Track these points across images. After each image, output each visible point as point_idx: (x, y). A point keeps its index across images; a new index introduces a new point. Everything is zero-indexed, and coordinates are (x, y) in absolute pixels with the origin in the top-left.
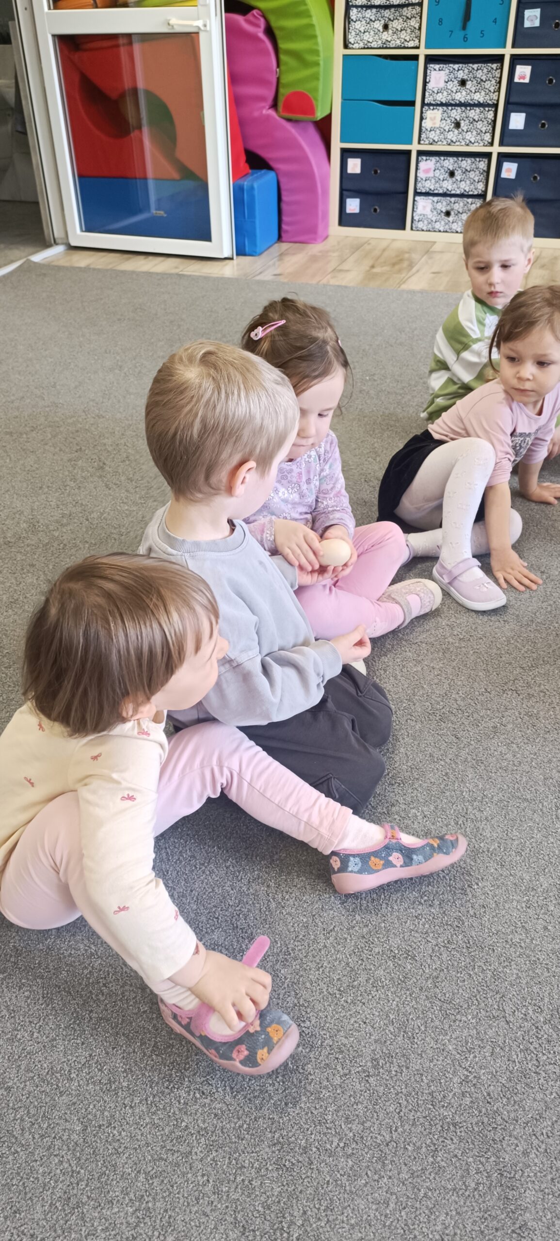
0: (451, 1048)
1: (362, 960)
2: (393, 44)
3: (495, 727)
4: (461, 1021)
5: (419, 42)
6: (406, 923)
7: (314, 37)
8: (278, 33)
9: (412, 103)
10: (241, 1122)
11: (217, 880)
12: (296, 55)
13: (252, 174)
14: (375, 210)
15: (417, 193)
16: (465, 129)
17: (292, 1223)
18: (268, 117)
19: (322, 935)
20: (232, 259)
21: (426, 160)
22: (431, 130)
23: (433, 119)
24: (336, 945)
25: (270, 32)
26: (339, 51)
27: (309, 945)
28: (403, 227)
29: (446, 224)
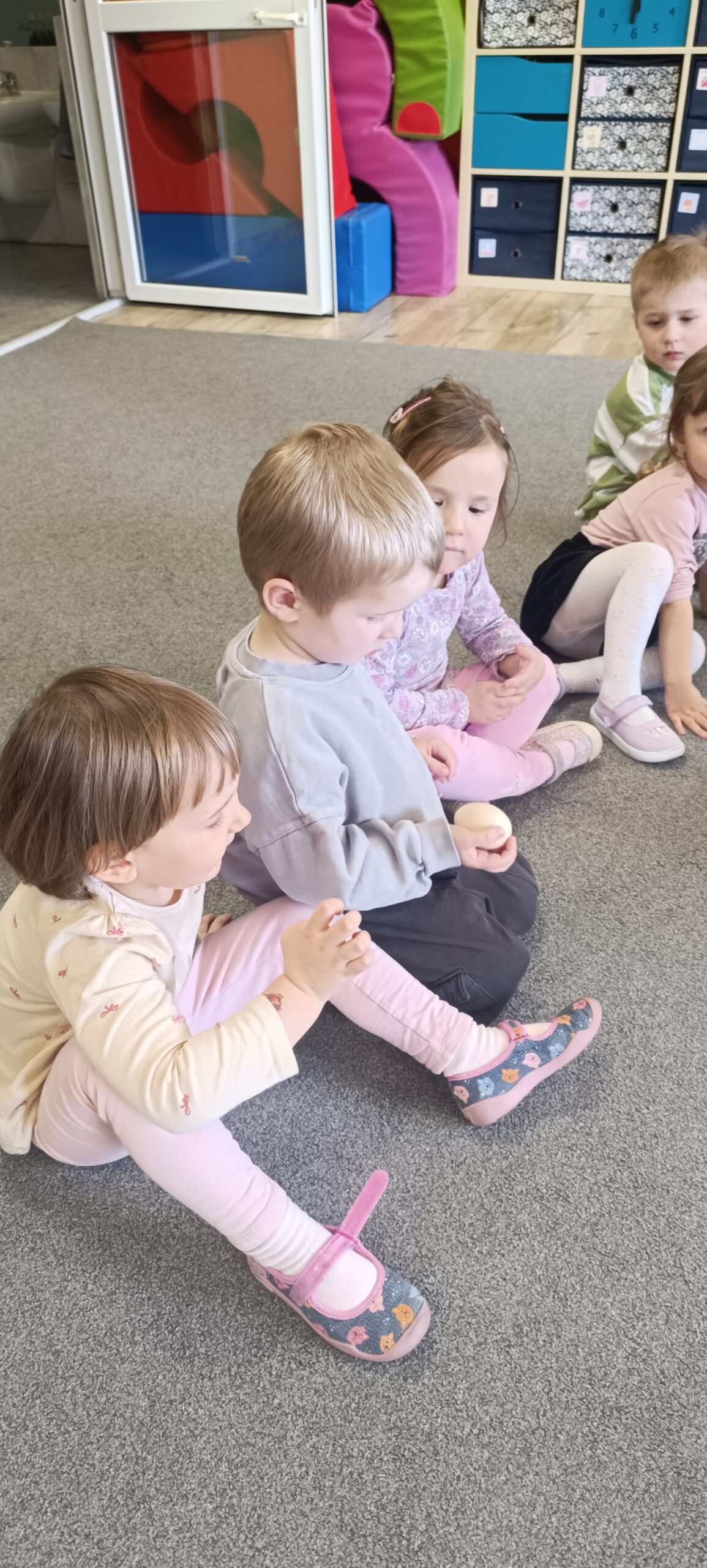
0: (614, 1313)
1: (501, 1200)
2: (539, 42)
3: (671, 910)
4: (626, 1279)
5: (575, 39)
6: (556, 1155)
7: (440, 33)
8: (394, 29)
9: (564, 117)
10: (347, 1400)
11: (317, 1098)
12: (416, 56)
13: (360, 209)
14: (516, 254)
15: (569, 232)
16: (632, 149)
17: (413, 1527)
18: (380, 136)
19: (449, 1169)
20: (331, 316)
21: (582, 190)
23: (591, 137)
24: (467, 1182)
25: (383, 27)
26: (472, 52)
27: (433, 1180)
28: (551, 276)
29: (606, 271)
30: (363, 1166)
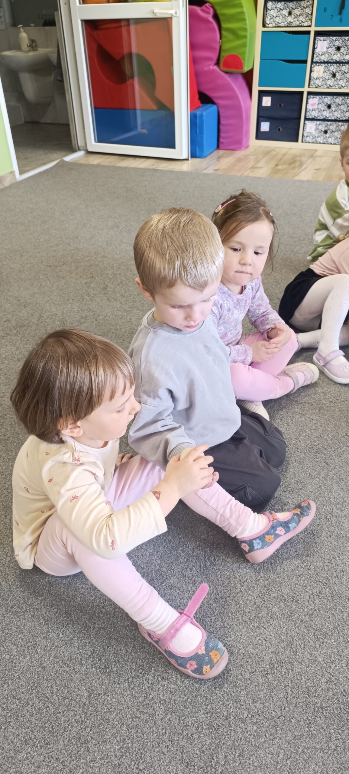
0: (320, 660)
1: (264, 601)
2: (293, 25)
4: (327, 643)
5: (311, 23)
6: (292, 579)
7: (244, 20)
8: (221, 18)
9: (305, 62)
10: (186, 698)
11: (174, 546)
12: (233, 32)
13: (202, 107)
14: (279, 130)
15: (306, 119)
16: (339, 78)
17: (218, 762)
18: (213, 71)
19: (239, 584)
20: (187, 160)
21: (313, 98)
22: (317, 79)
23: (318, 72)
24: (248, 591)
25: (216, 17)
26: (260, 29)
27: (230, 589)
28: (297, 140)
29: (324, 138)
30: (196, 581)
